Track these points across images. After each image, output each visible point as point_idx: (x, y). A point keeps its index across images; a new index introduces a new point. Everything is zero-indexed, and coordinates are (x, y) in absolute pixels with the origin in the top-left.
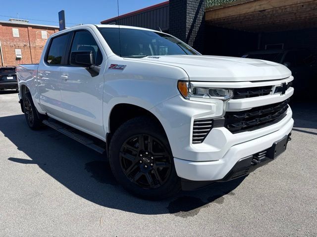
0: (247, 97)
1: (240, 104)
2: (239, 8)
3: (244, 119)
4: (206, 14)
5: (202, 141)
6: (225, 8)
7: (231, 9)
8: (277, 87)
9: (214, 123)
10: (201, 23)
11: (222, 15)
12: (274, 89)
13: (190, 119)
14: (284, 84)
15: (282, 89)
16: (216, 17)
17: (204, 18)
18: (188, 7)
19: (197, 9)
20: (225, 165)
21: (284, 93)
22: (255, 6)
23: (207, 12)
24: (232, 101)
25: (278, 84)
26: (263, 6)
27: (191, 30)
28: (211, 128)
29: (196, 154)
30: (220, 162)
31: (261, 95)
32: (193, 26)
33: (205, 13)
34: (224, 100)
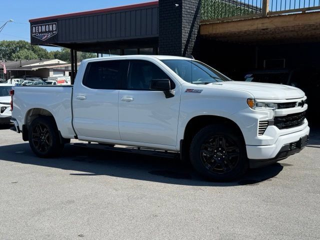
0: (284, 108)
1: (282, 112)
2: (240, 24)
3: (283, 121)
4: (202, 27)
5: (263, 134)
6: (223, 23)
7: (232, 24)
8: (299, 103)
9: (269, 123)
10: (196, 37)
11: (221, 30)
12: (297, 104)
13: (257, 120)
14: (302, 101)
15: (301, 104)
16: (214, 32)
17: (199, 32)
18: (183, 21)
19: (192, 22)
20: (276, 148)
21: (303, 107)
22: (258, 24)
23: (202, 25)
24: (277, 110)
25: (299, 101)
26: (266, 25)
27: (186, 46)
28: (267, 126)
29: (261, 141)
30: (274, 146)
31: (291, 107)
32: (188, 41)
33: (200, 26)
34: (273, 110)
